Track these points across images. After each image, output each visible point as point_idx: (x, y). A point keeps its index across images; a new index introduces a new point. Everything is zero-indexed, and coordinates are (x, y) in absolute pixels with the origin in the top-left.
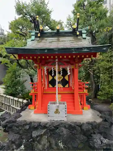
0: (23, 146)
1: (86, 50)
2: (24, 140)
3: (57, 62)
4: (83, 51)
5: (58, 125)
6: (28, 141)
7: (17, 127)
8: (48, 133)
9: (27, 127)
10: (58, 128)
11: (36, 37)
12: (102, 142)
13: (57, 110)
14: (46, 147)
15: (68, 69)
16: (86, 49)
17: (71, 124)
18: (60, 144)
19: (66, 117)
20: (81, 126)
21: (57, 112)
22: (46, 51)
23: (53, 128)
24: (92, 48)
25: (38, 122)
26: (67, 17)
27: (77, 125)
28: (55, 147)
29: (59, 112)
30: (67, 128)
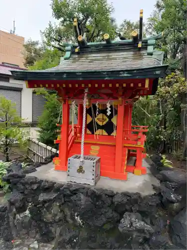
0: (27, 212)
1: (125, 75)
2: (30, 204)
3: (86, 94)
4: (120, 76)
5: (77, 190)
6: (35, 206)
7: (23, 184)
8: (61, 199)
9: (35, 187)
10: (75, 194)
11: (73, 53)
12: (131, 224)
13: (81, 167)
14: (58, 218)
15: (108, 105)
16: (126, 72)
17: (95, 190)
18: (76, 218)
19: (93, 179)
20: (112, 195)
21: (81, 170)
22: (65, 76)
23: (68, 192)
24: (135, 71)
25: (52, 182)
26: (151, 15)
27: (106, 195)
28: (71, 221)
29: (84, 172)
30: (89, 196)
